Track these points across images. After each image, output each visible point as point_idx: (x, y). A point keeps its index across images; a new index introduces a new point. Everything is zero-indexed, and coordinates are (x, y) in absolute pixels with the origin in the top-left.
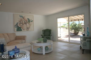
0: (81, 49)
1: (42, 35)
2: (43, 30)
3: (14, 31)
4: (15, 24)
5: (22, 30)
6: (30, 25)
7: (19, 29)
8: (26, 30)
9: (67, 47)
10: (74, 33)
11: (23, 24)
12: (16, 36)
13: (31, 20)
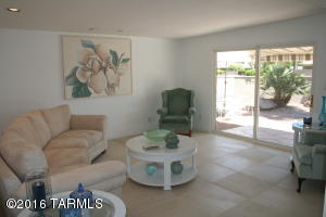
0: (292, 171)
1: (159, 112)
2: (163, 94)
3: (65, 98)
4: (68, 73)
5: (90, 94)
6: (120, 74)
7: (81, 91)
8: (104, 93)
9: (245, 161)
10: (274, 100)
11: (94, 73)
12: (72, 116)
13: (124, 57)
